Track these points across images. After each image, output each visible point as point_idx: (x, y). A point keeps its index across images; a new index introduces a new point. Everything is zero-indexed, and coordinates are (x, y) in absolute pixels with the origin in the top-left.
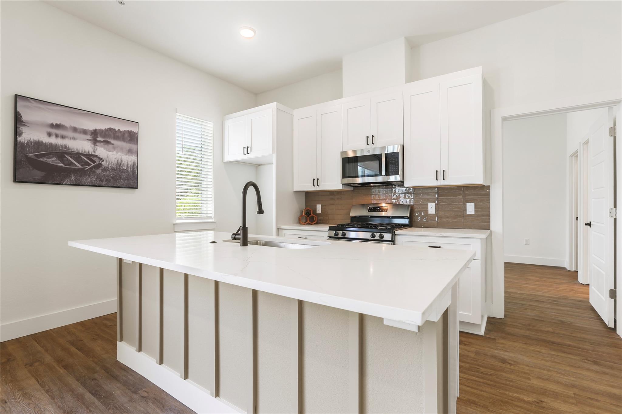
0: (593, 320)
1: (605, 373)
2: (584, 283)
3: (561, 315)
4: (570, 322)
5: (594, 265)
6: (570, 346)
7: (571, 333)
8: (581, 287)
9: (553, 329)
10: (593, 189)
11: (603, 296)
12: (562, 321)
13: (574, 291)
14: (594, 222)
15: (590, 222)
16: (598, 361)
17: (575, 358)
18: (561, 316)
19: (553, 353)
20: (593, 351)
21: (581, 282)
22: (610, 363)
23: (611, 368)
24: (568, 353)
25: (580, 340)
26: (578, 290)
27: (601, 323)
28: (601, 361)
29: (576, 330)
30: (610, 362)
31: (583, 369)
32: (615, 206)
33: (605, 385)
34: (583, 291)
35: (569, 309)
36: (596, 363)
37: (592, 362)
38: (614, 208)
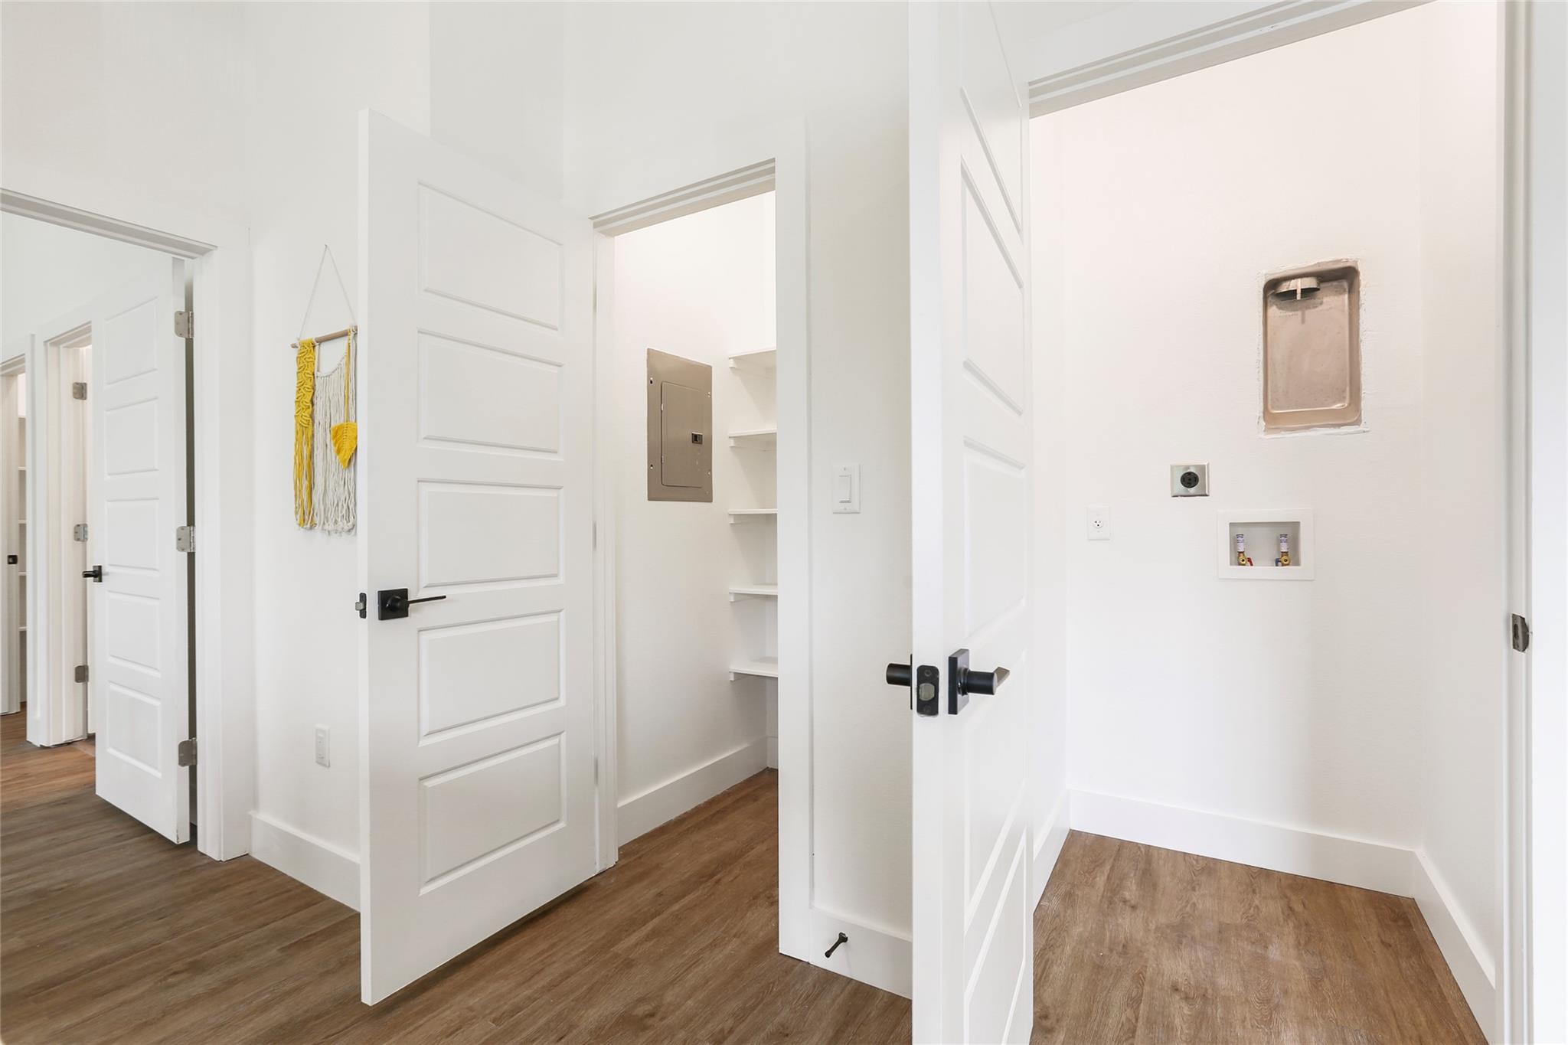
0: (127, 842)
1: (230, 983)
2: (50, 745)
3: (28, 872)
4: (66, 881)
5: (113, 687)
6: (103, 961)
7: (89, 917)
8: (46, 759)
9: (22, 937)
10: (110, 474)
11: (156, 768)
12: (41, 894)
13: (33, 778)
14: (111, 565)
15: (100, 567)
16: (199, 957)
17: (140, 991)
18: (29, 876)
19: (64, 1023)
20: (174, 935)
21: (38, 745)
22: (227, 944)
23: (235, 957)
24: (112, 990)
25: (124, 925)
26: (40, 771)
27: (151, 840)
28: (205, 953)
29: (97, 899)
30: (224, 942)
31: (178, 1010)
32: (191, 521)
33: (250, 1017)
34: (56, 768)
35: (42, 841)
36: (196, 968)
37: (186, 970)
38: (188, 525)
